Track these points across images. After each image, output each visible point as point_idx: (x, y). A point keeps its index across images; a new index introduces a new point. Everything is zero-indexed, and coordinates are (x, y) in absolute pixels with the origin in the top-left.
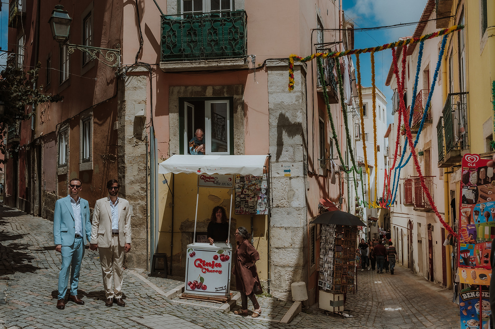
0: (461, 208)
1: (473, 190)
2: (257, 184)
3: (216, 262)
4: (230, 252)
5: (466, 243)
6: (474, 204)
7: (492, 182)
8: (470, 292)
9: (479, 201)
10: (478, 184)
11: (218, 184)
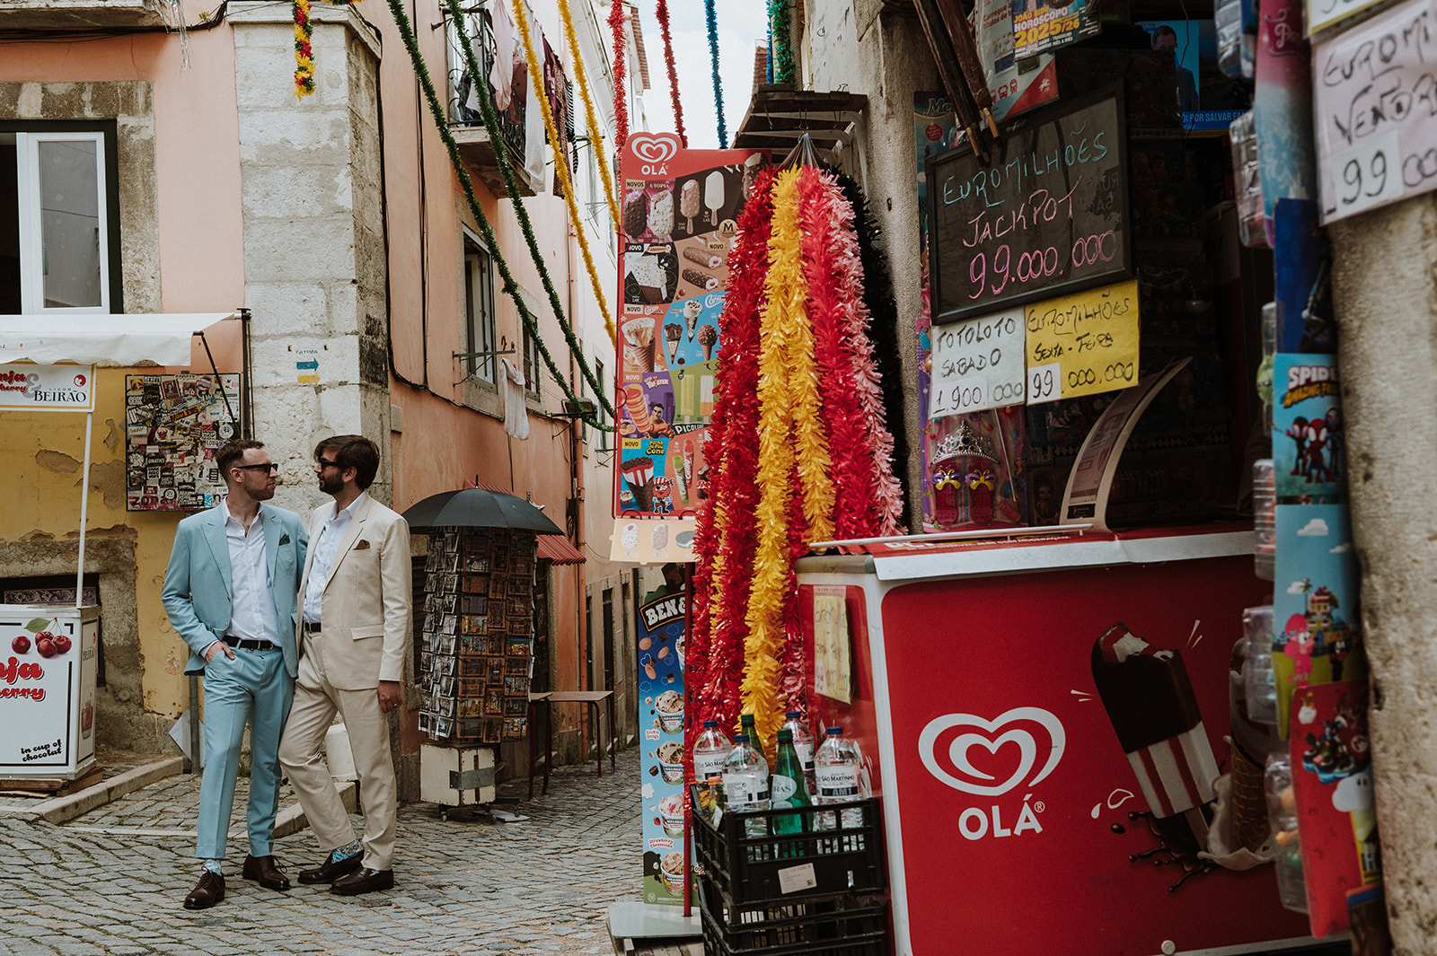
0: (623, 319)
1: (661, 256)
2: (203, 409)
3: (22, 659)
4: (72, 625)
5: (640, 435)
6: (663, 302)
7: (722, 225)
8: (663, 601)
9: (681, 293)
10: (678, 234)
11: (39, 397)
